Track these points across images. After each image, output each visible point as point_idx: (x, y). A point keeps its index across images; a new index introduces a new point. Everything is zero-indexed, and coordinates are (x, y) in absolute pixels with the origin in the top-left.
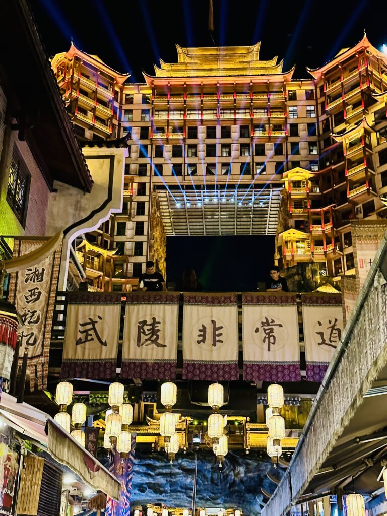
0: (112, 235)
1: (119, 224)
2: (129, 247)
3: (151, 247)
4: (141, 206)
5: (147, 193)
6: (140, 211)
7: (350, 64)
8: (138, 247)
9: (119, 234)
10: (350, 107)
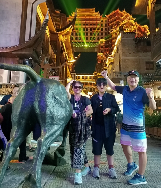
7: (115, 15)
10: (114, 25)
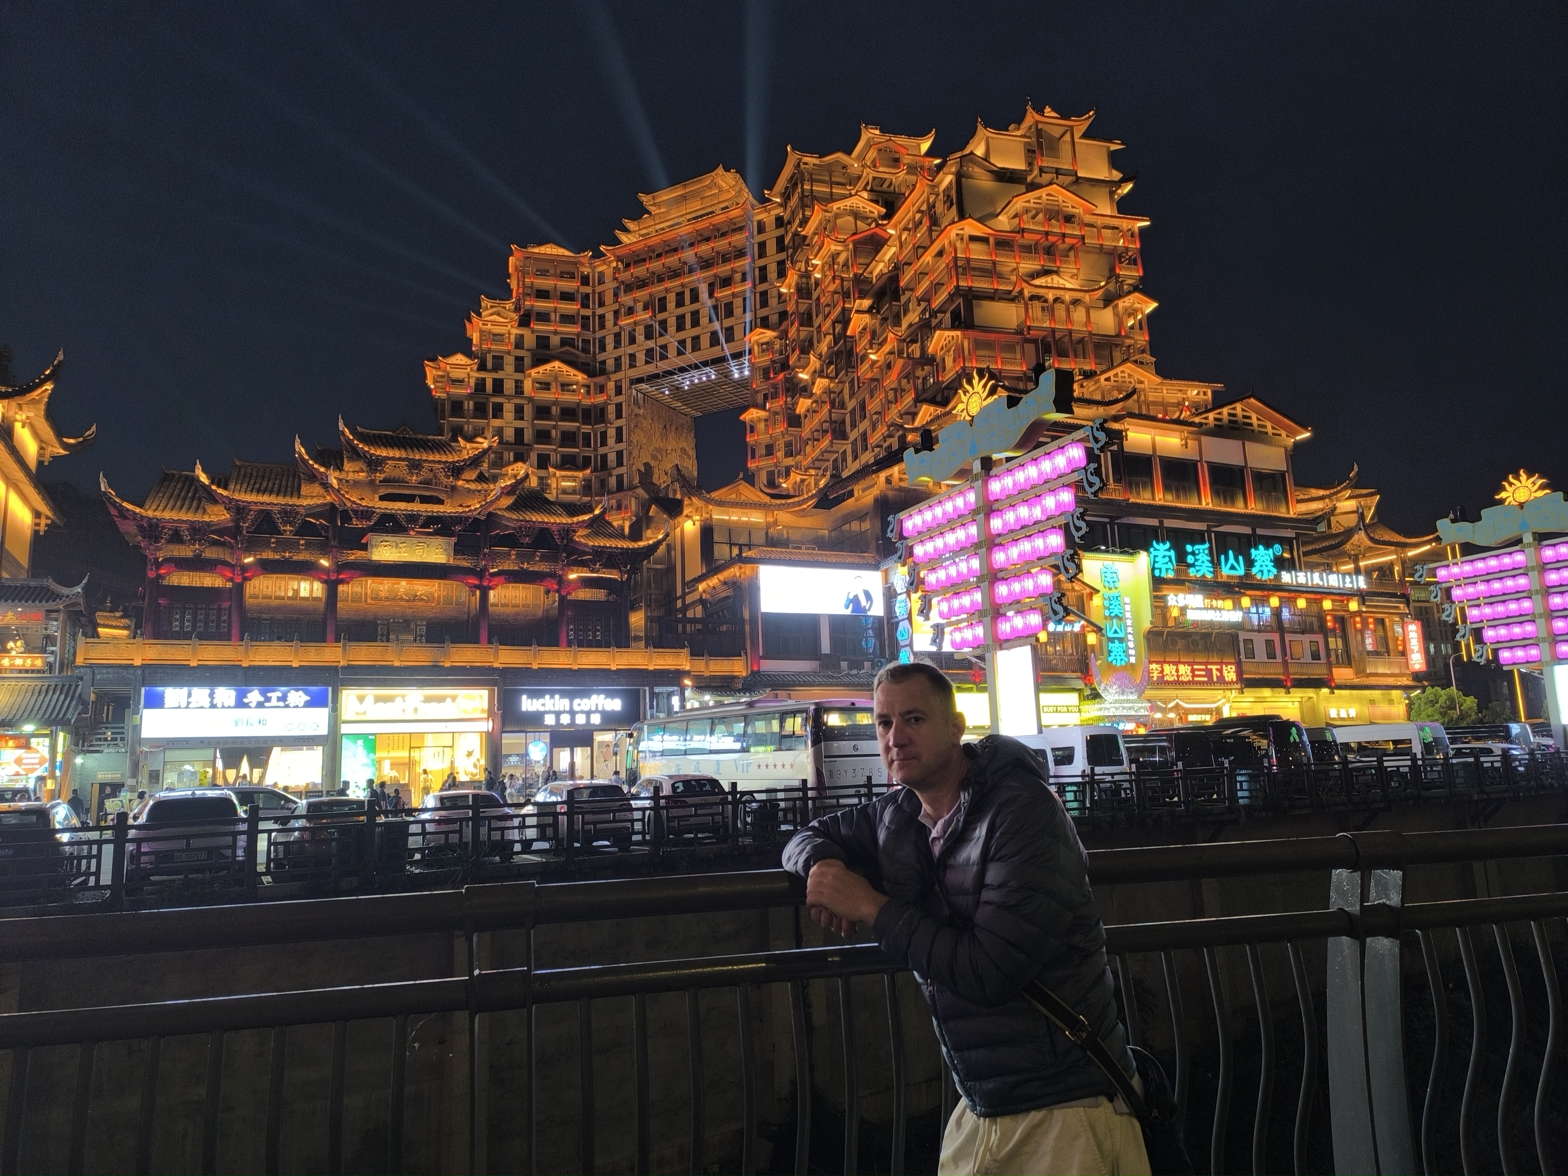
0: (595, 450)
1: (601, 433)
2: (612, 458)
3: (630, 454)
4: (619, 407)
5: (623, 392)
6: (619, 416)
8: (620, 454)
9: (602, 445)
